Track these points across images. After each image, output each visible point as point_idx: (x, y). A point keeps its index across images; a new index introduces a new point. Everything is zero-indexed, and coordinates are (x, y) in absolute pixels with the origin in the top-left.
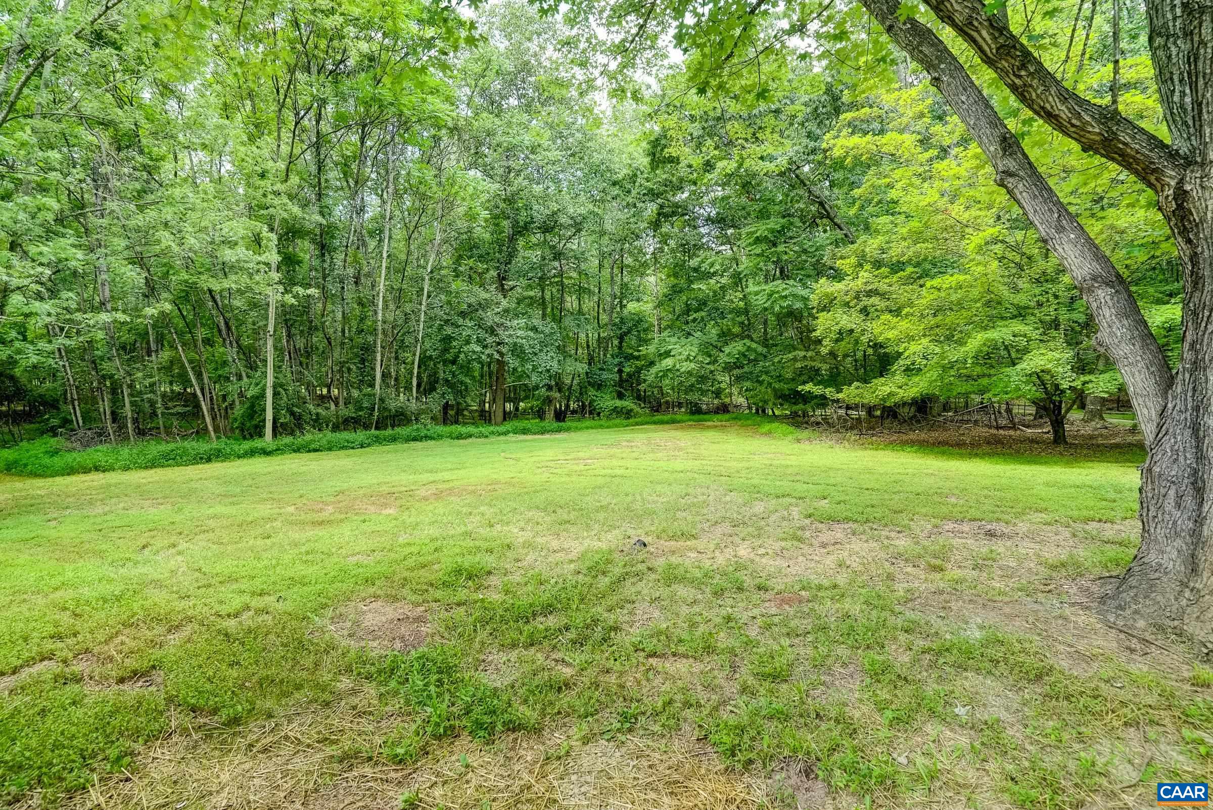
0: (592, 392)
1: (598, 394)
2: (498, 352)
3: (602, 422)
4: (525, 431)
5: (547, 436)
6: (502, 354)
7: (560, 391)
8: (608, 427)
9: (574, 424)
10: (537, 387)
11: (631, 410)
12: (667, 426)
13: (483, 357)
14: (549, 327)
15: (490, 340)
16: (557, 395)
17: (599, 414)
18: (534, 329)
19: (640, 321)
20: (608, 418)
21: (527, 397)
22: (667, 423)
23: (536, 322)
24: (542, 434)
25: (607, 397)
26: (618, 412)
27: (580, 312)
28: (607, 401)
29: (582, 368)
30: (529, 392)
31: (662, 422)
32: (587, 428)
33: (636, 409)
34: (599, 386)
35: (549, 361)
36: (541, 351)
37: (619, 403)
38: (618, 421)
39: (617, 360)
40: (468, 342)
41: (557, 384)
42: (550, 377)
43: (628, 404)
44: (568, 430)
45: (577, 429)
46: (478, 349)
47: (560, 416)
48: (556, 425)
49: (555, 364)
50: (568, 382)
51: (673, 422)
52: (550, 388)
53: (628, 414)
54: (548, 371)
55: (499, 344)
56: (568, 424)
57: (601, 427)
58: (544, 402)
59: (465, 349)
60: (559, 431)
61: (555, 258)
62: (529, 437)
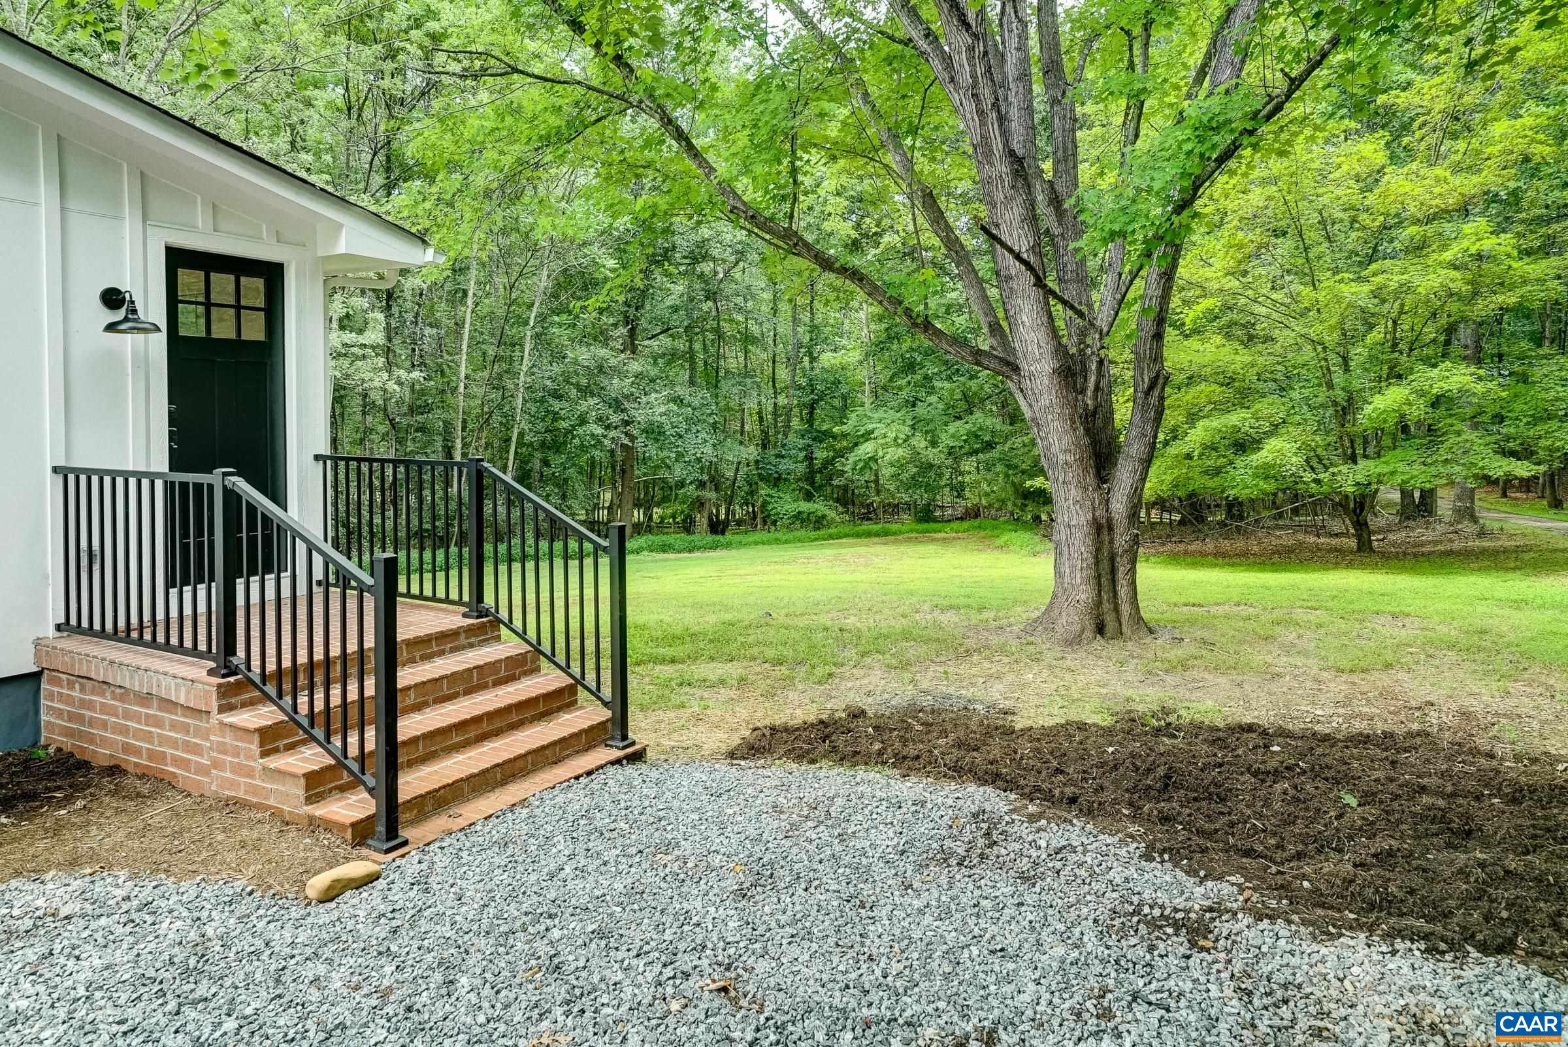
0: (764, 490)
1: (773, 492)
2: (626, 434)
3: (779, 535)
4: (664, 548)
5: (696, 554)
6: (633, 438)
7: (717, 489)
8: (787, 542)
9: (737, 538)
10: (681, 484)
11: (824, 517)
12: (876, 540)
13: (606, 442)
14: (699, 396)
15: (615, 419)
16: (712, 495)
17: (774, 523)
18: (679, 401)
19: (837, 382)
20: (789, 528)
21: (665, 499)
22: (877, 535)
23: (682, 391)
24: (690, 551)
25: (787, 497)
26: (801, 519)
27: (747, 373)
28: (788, 504)
29: (751, 452)
30: (668, 491)
31: (869, 534)
32: (756, 543)
33: (832, 514)
34: (777, 481)
35: (702, 446)
36: (688, 431)
37: (804, 506)
38: (801, 533)
39: (801, 443)
40: (583, 421)
41: (712, 479)
42: (702, 468)
43: (818, 507)
44: (728, 546)
45: (741, 545)
46: (599, 431)
47: (717, 527)
48: (710, 538)
49: (708, 449)
50: (729, 474)
51: (886, 533)
52: (701, 485)
53: (819, 522)
54: (699, 460)
55: (627, 423)
56: (728, 537)
57: (777, 541)
58: (692, 506)
59: (581, 431)
60: (714, 547)
61: (708, 298)
62: (671, 556)
